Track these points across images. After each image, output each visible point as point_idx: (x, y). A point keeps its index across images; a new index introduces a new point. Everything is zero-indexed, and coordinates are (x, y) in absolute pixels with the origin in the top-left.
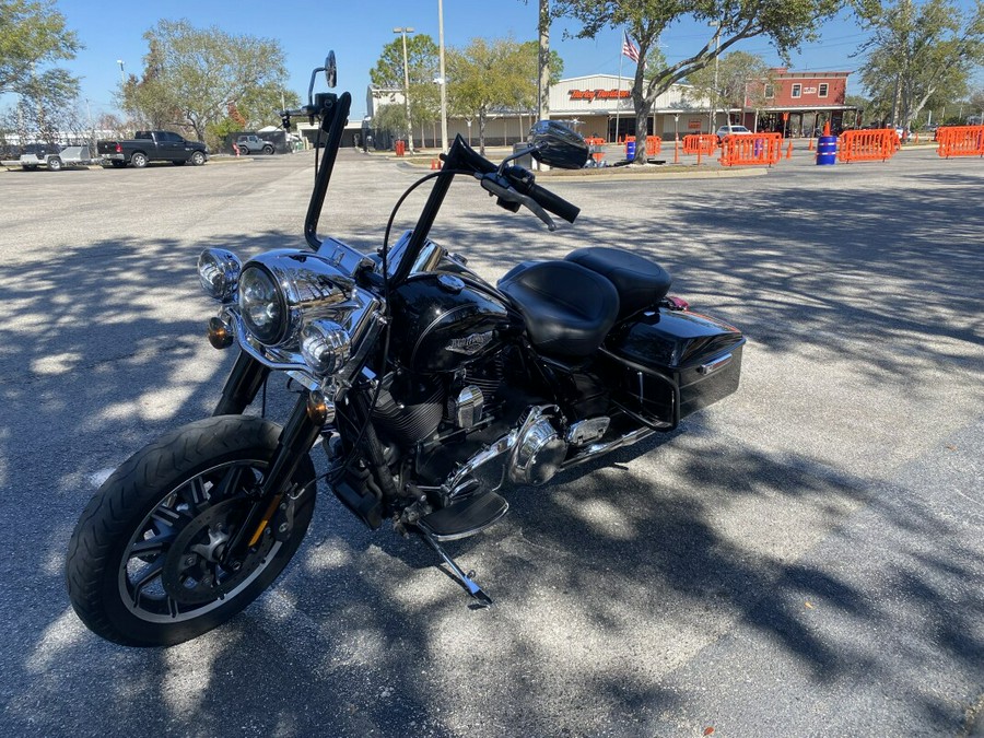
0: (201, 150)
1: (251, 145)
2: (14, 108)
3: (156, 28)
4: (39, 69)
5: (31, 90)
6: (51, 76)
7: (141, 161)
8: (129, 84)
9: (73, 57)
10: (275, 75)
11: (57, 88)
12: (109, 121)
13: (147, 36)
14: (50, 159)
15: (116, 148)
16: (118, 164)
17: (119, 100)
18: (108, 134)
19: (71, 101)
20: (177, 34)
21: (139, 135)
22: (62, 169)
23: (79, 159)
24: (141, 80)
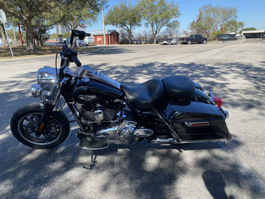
0: (206, 39)
1: (224, 38)
2: (165, 30)
3: (202, 7)
4: (171, 21)
5: (169, 26)
6: (174, 22)
7: (190, 42)
8: (193, 23)
9: (179, 17)
10: (233, 17)
11: (175, 25)
12: (185, 33)
13: (199, 10)
14: (169, 42)
15: (184, 39)
16: (184, 43)
17: (189, 27)
18: (184, 36)
19: (177, 28)
20: (207, 8)
21: (191, 36)
22: (171, 44)
23: (175, 42)
24: (196, 22)
